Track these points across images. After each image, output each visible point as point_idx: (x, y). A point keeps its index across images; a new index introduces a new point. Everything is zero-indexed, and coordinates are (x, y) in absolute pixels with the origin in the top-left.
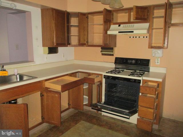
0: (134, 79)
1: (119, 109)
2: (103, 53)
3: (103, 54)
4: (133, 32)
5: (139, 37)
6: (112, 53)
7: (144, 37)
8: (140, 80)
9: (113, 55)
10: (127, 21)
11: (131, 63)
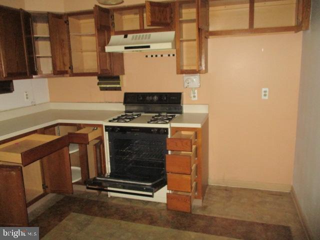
0: (156, 128)
2: (102, 86)
4: (149, 47)
5: (162, 56)
6: (118, 86)
7: (169, 55)
8: (167, 129)
10: (138, 28)
11: (151, 101)
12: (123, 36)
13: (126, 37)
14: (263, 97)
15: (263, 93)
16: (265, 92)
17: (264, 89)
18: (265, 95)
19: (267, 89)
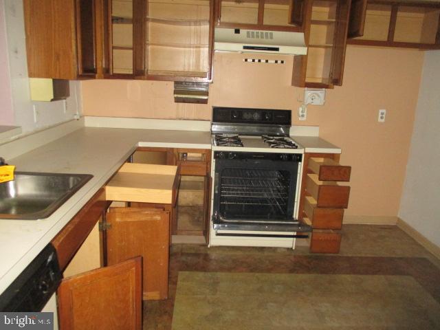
0: (284, 154)
1: (280, 222)
2: (179, 96)
3: (177, 100)
4: (277, 49)
5: (267, 61)
7: (276, 62)
8: (300, 155)
9: (205, 102)
11: (250, 119)
12: (233, 30)
13: (237, 31)
14: (380, 120)
15: (380, 116)
16: (382, 114)
17: (381, 111)
18: (382, 118)
19: (384, 111)
